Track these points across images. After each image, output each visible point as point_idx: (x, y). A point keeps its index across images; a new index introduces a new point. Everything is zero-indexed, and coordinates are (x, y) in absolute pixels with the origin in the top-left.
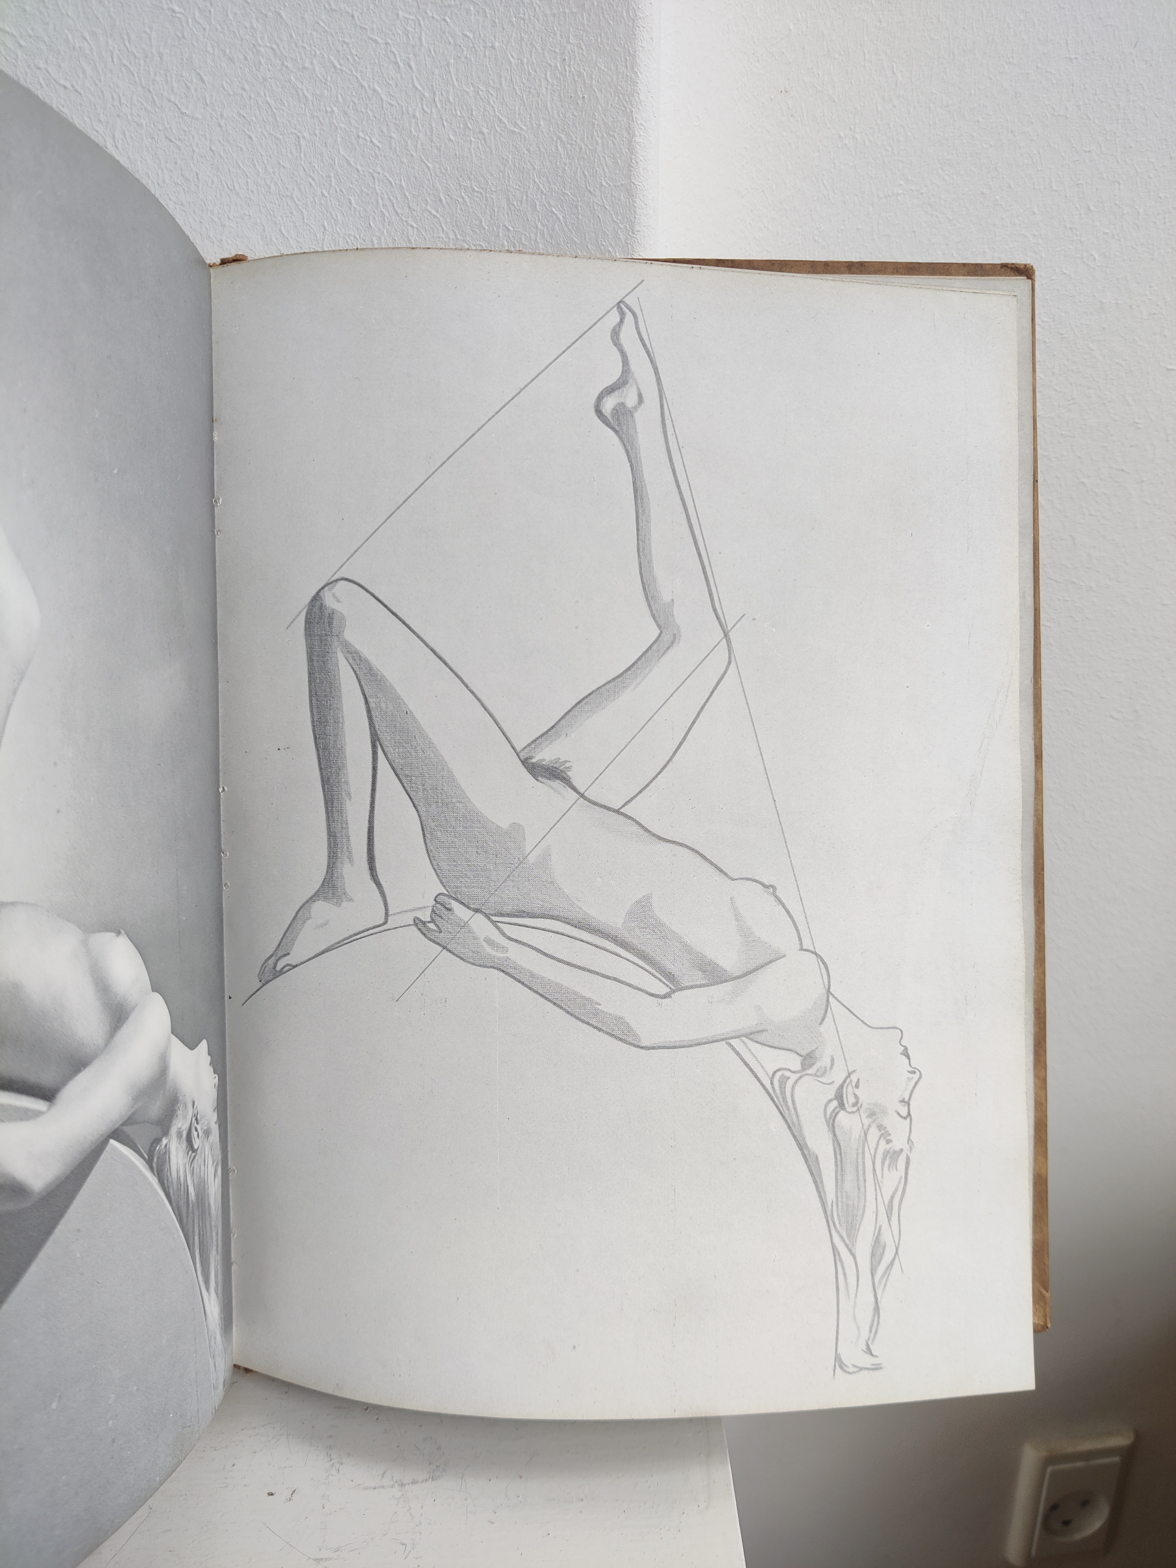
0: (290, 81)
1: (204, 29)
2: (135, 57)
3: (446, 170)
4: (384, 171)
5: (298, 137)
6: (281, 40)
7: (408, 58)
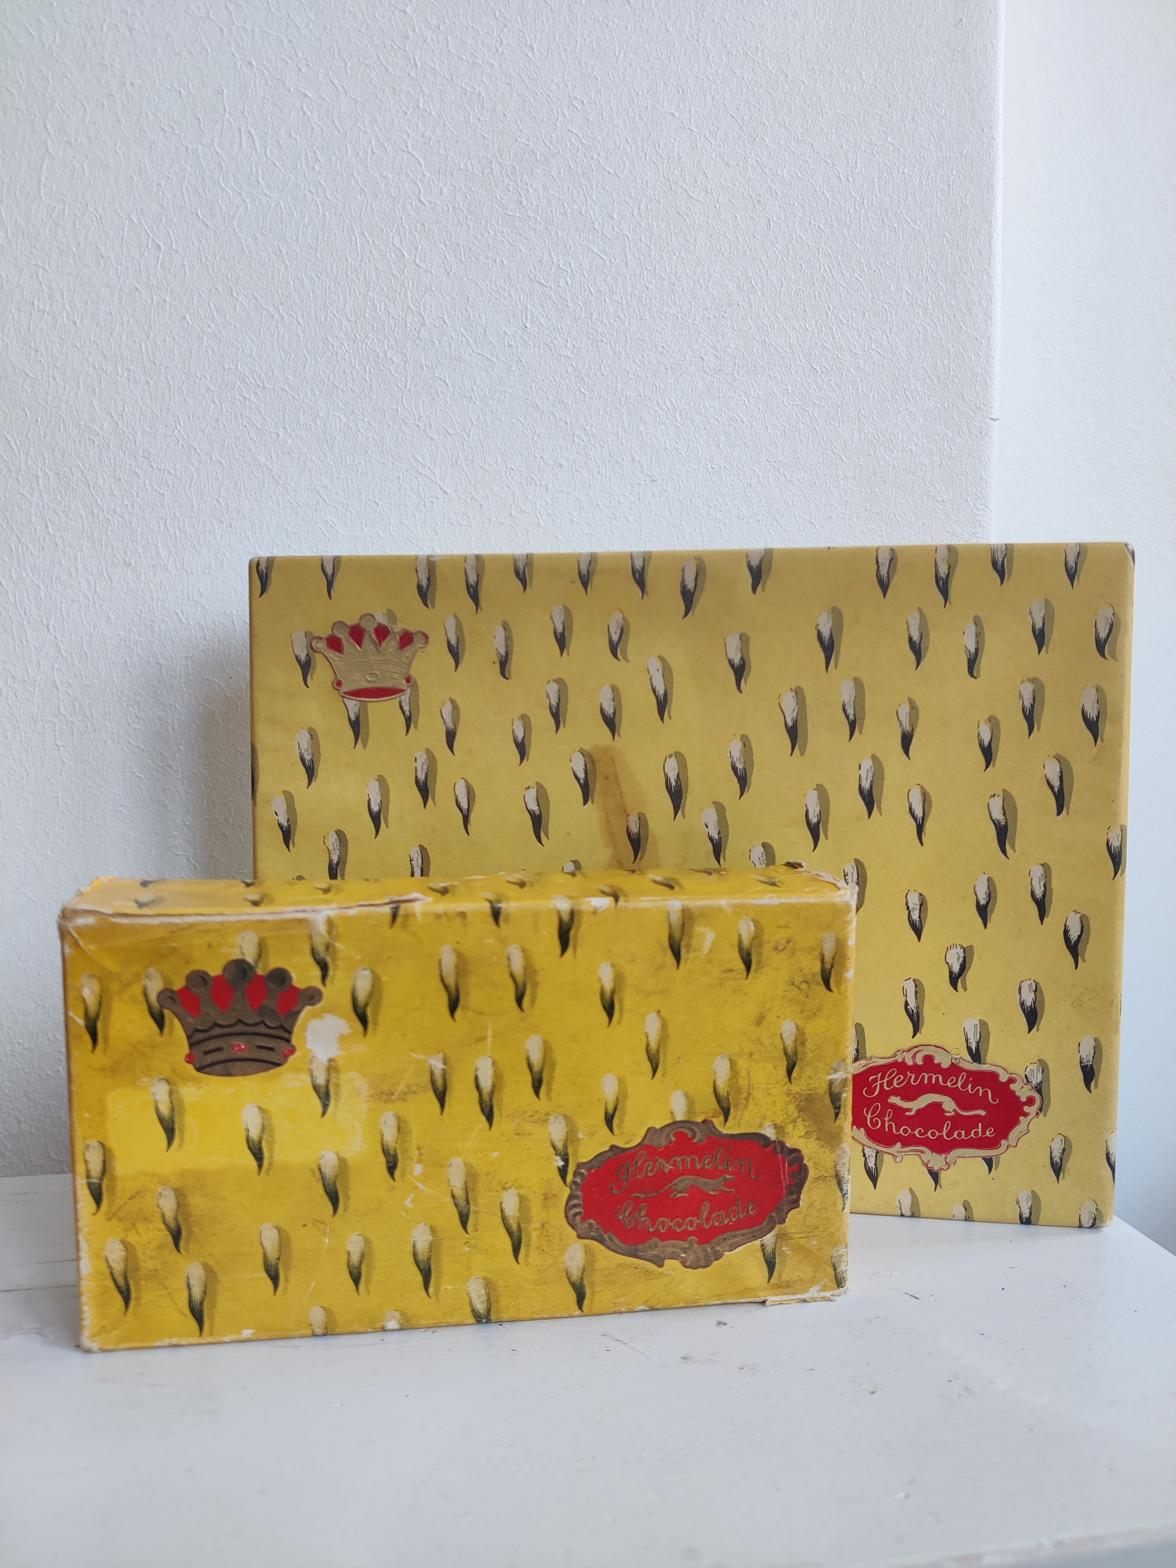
0: (767, 182)
1: (712, 144)
2: (662, 157)
3: (868, 250)
4: (826, 247)
5: (769, 220)
6: (763, 156)
7: (848, 175)
